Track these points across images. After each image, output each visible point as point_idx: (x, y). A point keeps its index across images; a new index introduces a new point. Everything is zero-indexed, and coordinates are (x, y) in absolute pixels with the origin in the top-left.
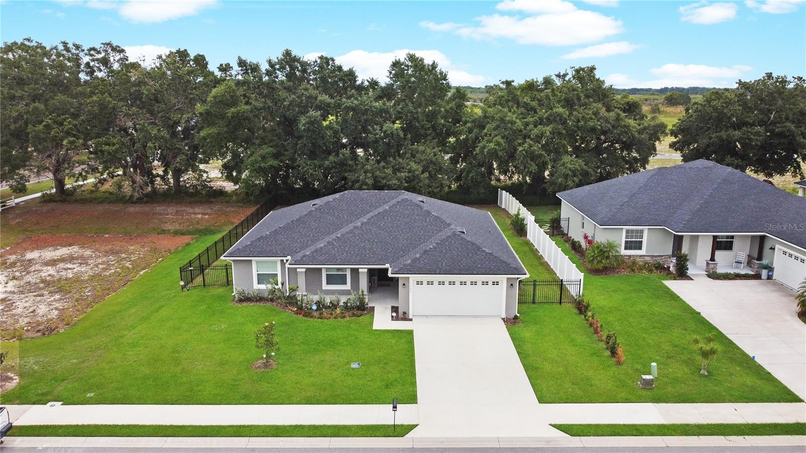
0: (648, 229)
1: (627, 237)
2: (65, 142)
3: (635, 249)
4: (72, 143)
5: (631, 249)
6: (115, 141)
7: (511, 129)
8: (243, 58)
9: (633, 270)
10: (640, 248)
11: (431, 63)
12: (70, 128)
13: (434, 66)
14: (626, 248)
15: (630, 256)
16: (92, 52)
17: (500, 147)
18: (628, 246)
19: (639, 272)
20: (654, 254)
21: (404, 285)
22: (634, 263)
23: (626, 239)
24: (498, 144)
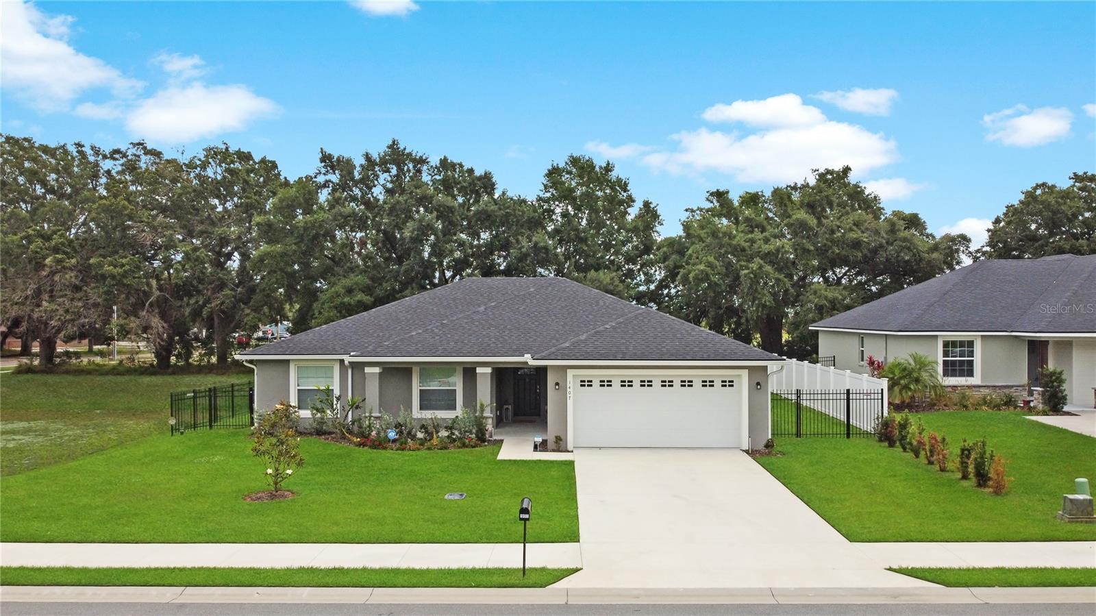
0: (982, 336)
1: (946, 354)
2: (48, 261)
3: (962, 375)
4: (59, 261)
5: (953, 375)
6: (124, 261)
7: (730, 245)
8: (328, 151)
9: (966, 407)
10: (970, 373)
11: (604, 165)
12: (60, 243)
13: (608, 168)
14: (946, 374)
15: (955, 387)
16: (117, 156)
17: (713, 270)
18: (951, 369)
19: (976, 409)
20: (997, 384)
21: (557, 384)
22: (964, 397)
23: (944, 357)
24: (710, 265)
